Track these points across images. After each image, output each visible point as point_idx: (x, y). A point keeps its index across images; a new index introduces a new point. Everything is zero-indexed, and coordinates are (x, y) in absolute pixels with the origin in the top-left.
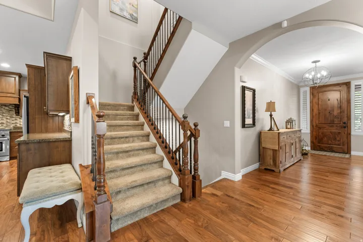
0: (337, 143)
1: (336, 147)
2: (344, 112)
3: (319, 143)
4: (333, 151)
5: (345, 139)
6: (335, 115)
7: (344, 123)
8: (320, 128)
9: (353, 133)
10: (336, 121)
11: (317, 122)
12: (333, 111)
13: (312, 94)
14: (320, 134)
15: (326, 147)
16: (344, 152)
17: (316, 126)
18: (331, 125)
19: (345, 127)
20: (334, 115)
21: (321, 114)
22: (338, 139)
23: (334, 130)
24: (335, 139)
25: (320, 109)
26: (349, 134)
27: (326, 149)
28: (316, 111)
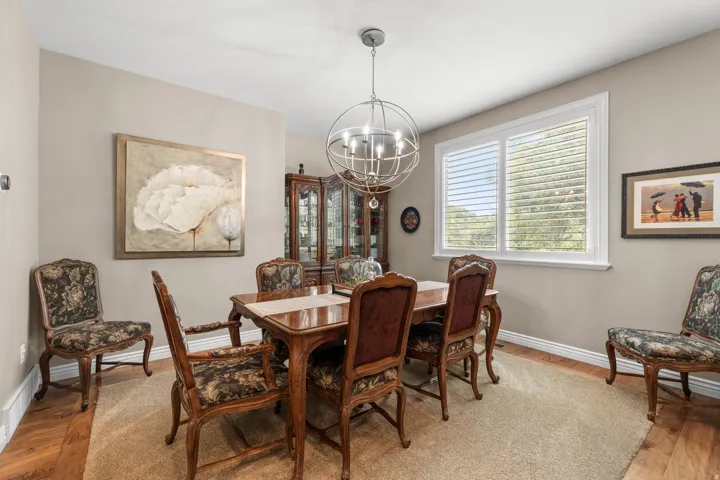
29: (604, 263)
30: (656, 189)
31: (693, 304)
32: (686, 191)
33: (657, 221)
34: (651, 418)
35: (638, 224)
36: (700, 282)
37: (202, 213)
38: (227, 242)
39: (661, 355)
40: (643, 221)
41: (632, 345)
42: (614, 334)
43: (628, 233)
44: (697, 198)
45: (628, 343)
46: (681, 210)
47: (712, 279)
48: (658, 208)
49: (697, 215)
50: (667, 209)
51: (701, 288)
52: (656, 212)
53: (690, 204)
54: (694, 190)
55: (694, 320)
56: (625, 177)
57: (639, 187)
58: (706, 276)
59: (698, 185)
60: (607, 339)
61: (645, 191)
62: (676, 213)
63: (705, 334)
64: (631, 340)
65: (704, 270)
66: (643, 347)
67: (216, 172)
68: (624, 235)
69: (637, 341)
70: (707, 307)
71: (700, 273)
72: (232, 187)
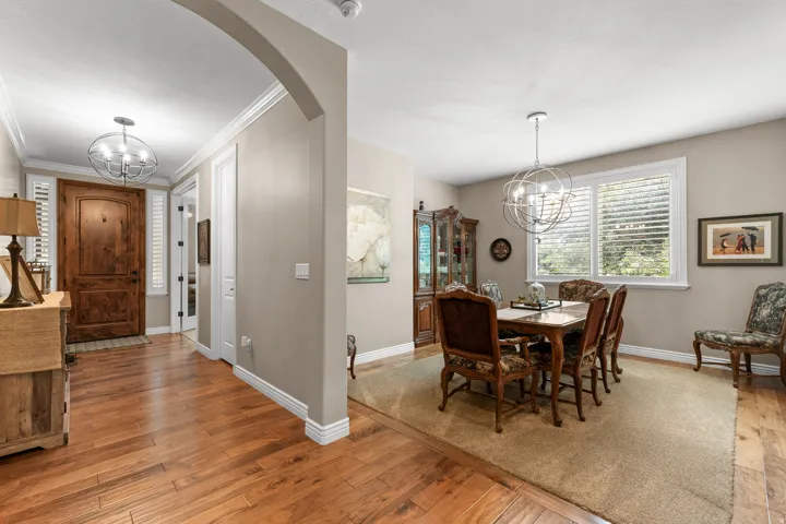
0: (121, 315)
1: (117, 327)
2: (134, 250)
3: (80, 323)
4: (111, 336)
5: (136, 305)
6: (117, 255)
7: (135, 273)
8: (83, 286)
9: (149, 292)
10: (119, 269)
11: (77, 271)
12: (113, 245)
13: (62, 198)
14: (84, 300)
15: (95, 330)
16: (134, 335)
17: (74, 281)
18: (107, 278)
19: (134, 281)
20: (114, 256)
21: (86, 252)
22: (121, 308)
23: (114, 288)
24: (116, 309)
25: (83, 239)
26: (142, 295)
27: (96, 335)
28: (72, 243)
29: (685, 284)
30: (723, 230)
31: (754, 311)
32: (745, 233)
33: (724, 253)
34: (735, 386)
35: (710, 256)
36: (758, 296)
37: (367, 246)
38: (381, 270)
39: (742, 344)
40: (714, 253)
41: (720, 340)
42: (702, 335)
43: (703, 262)
44: (753, 238)
45: (715, 339)
46: (742, 246)
47: (767, 294)
48: (725, 244)
49: (753, 250)
50: (731, 245)
51: (759, 300)
52: (724, 247)
53: (748, 242)
54: (751, 232)
55: (756, 322)
56: (700, 221)
57: (711, 228)
58: (763, 292)
59: (754, 229)
60: (694, 339)
61: (715, 232)
62: (738, 248)
63: (764, 330)
64: (718, 336)
65: (761, 287)
66: (728, 340)
67: (376, 211)
68: (700, 264)
69: (723, 337)
70: (765, 312)
71: (757, 290)
72: (385, 223)
